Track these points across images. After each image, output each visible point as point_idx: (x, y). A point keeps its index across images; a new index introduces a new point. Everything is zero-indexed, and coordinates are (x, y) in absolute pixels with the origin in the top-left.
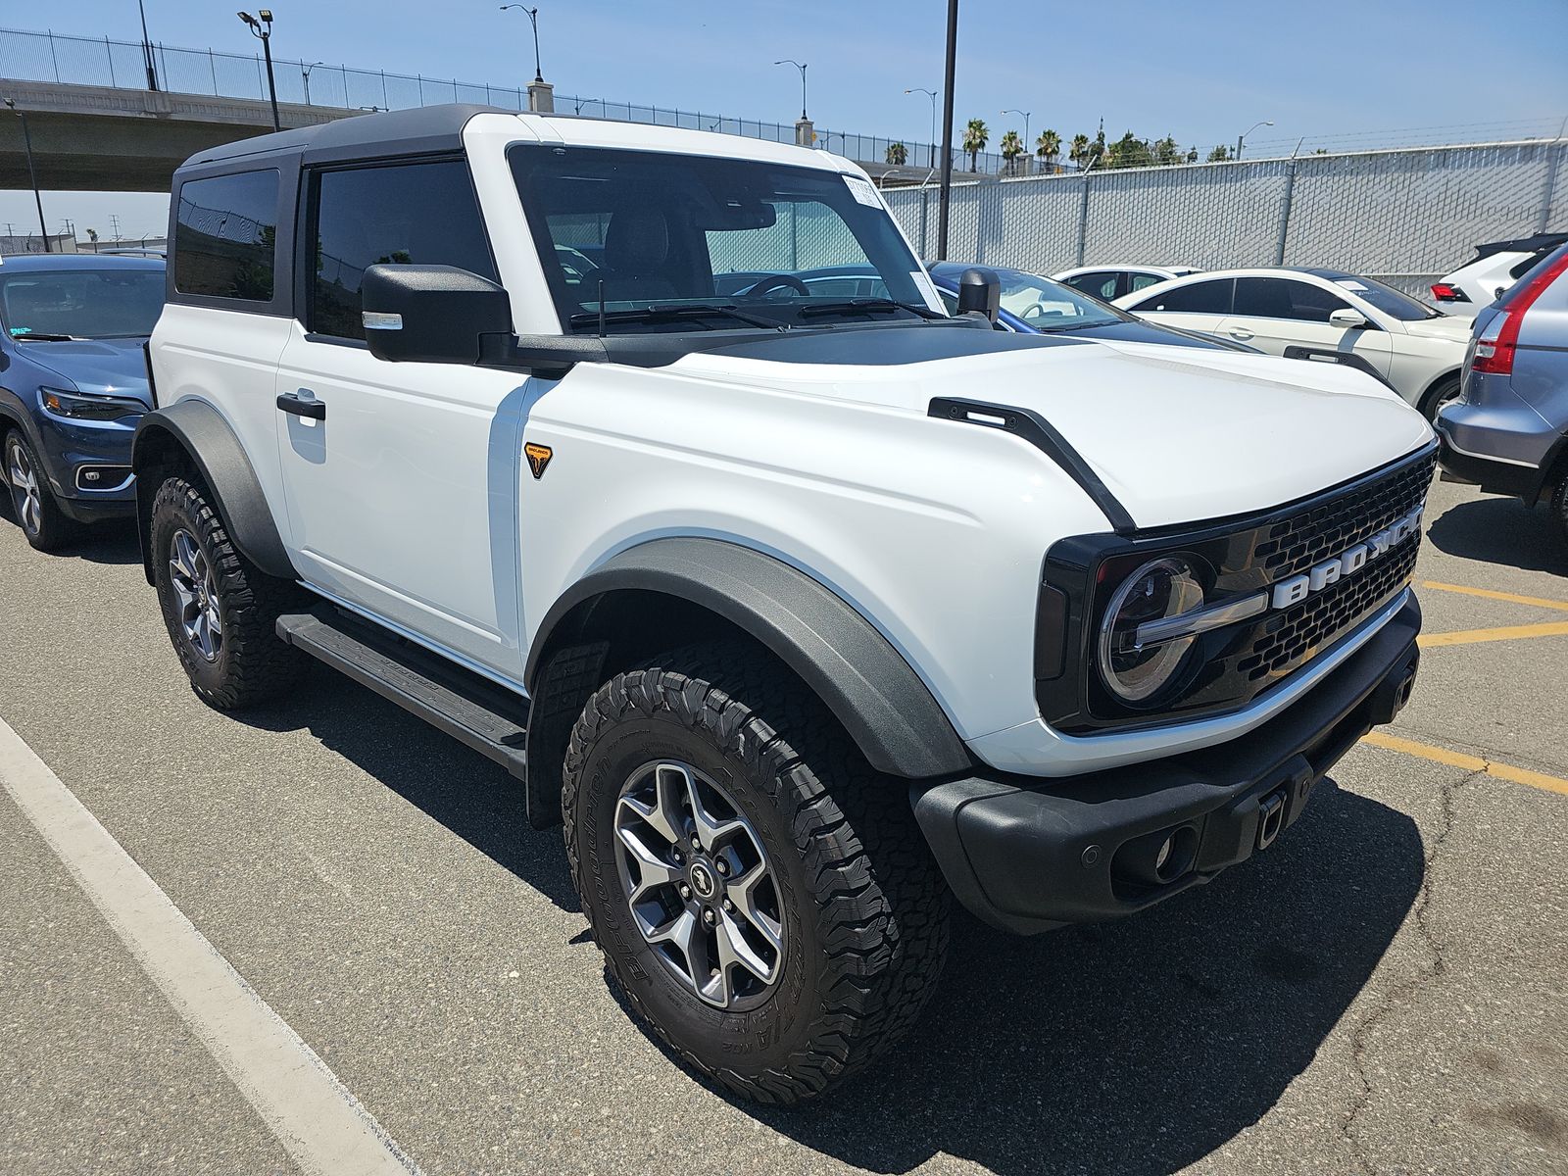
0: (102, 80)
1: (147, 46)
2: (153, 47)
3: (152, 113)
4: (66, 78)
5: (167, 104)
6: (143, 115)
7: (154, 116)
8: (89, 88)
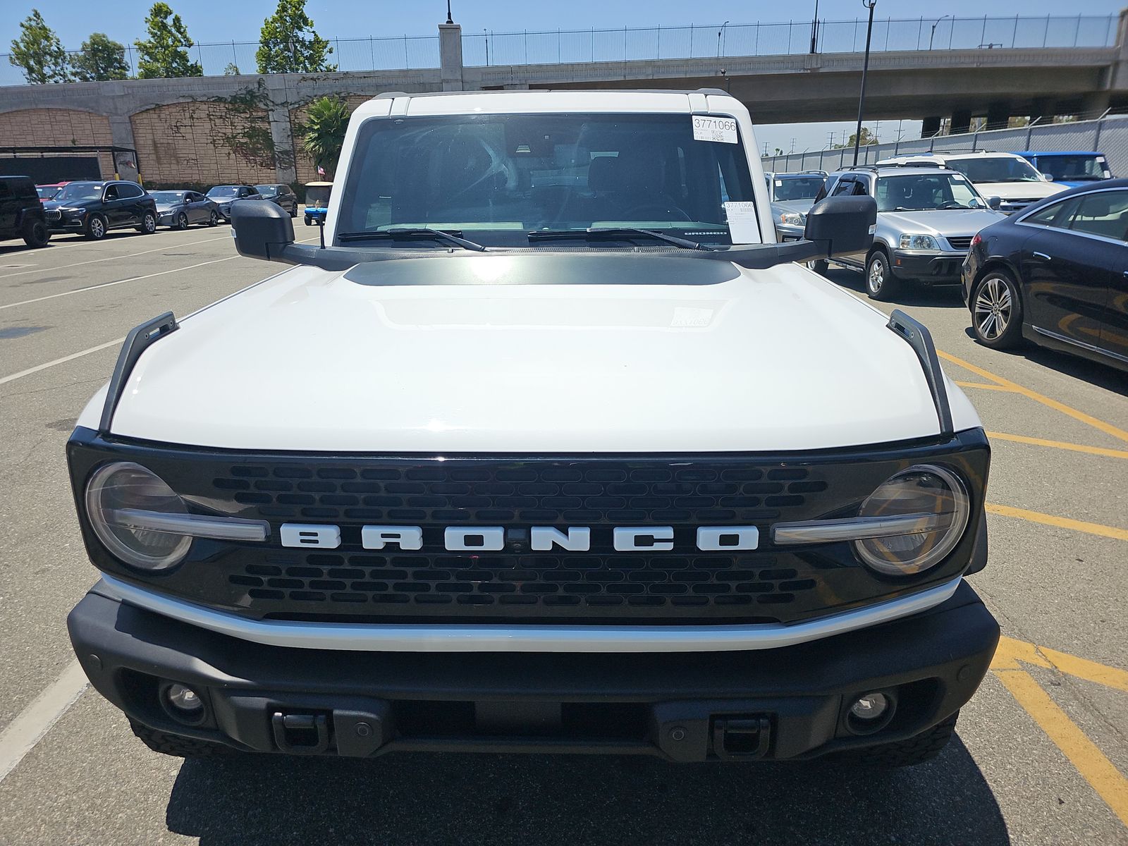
0: (782, 51)
1: (815, 23)
2: (819, 23)
3: (807, 69)
4: (762, 52)
5: (819, 62)
6: (802, 72)
7: (809, 71)
8: (772, 57)
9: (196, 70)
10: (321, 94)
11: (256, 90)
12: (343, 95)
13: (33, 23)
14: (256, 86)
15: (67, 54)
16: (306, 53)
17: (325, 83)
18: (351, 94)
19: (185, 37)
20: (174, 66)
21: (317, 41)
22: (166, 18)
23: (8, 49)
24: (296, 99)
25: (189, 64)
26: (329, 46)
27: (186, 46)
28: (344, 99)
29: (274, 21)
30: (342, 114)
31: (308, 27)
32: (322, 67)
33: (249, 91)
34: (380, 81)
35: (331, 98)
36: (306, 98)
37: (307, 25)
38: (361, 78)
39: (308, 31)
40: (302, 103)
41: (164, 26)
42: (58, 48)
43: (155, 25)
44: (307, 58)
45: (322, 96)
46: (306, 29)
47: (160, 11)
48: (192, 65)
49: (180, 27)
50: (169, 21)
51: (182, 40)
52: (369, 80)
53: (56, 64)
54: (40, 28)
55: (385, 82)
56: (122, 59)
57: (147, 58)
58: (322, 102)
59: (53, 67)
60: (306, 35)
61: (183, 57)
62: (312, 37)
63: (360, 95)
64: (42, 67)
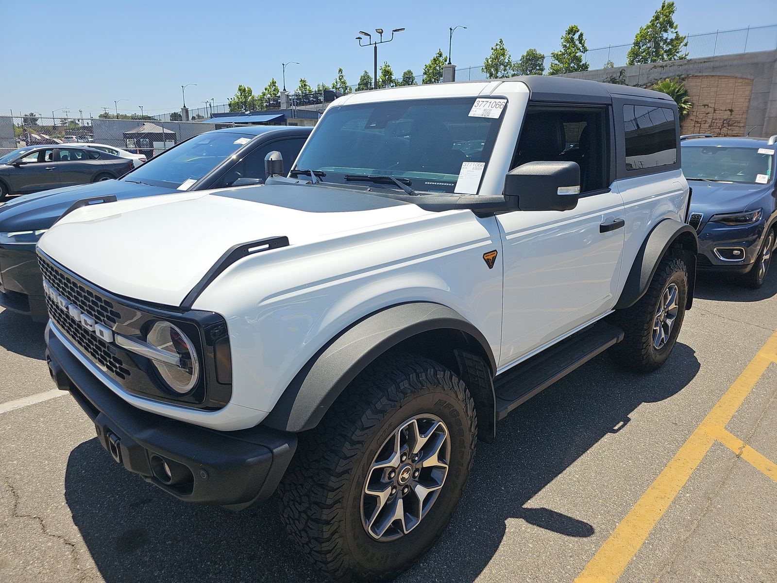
9: (585, 67)
10: (664, 77)
11: (617, 78)
12: (683, 76)
13: (498, 47)
14: (619, 74)
15: (513, 63)
16: (666, 48)
17: (671, 68)
18: (690, 76)
19: (583, 46)
20: (571, 65)
21: (677, 38)
22: (574, 35)
23: (482, 63)
24: (645, 82)
25: (581, 64)
26: (685, 41)
27: (582, 52)
28: (683, 79)
29: (648, 27)
30: (678, 91)
31: (672, 30)
32: (675, 57)
33: (613, 79)
34: (717, 64)
35: (672, 79)
36: (653, 81)
37: (672, 28)
38: (701, 63)
39: (672, 32)
40: (649, 84)
41: (572, 39)
42: (509, 61)
43: (567, 40)
44: (666, 52)
45: (665, 79)
46: (670, 30)
47: (572, 31)
48: (583, 64)
49: (582, 39)
50: (576, 37)
51: (581, 48)
52: (708, 64)
53: (505, 70)
54: (501, 49)
55: (721, 64)
56: (542, 64)
57: (557, 62)
58: (664, 82)
59: (503, 72)
60: (670, 35)
61: (579, 60)
62: (673, 36)
63: (697, 76)
64: (497, 73)
